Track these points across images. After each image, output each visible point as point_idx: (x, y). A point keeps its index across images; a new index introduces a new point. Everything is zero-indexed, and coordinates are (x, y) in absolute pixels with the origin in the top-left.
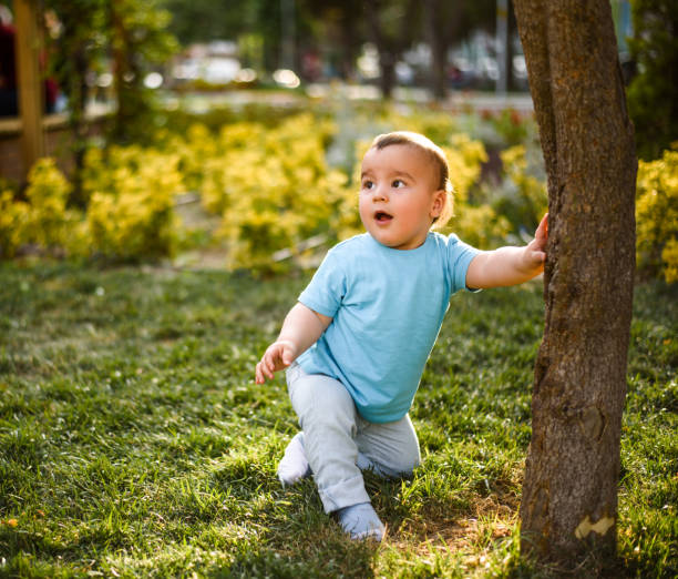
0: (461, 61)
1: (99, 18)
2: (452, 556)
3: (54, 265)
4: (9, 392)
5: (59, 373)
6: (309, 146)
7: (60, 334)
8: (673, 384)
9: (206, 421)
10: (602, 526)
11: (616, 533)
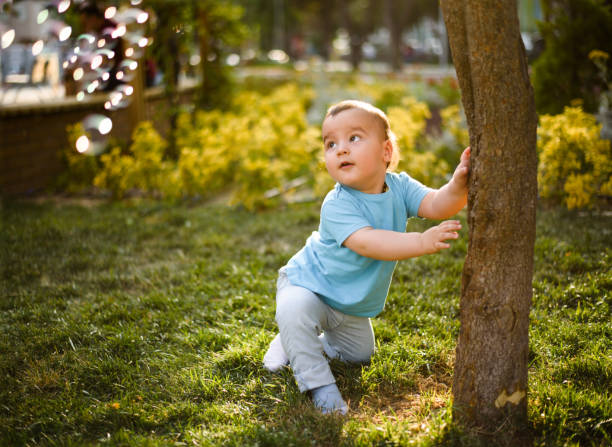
0: (412, 41)
1: (187, 13)
2: (400, 424)
3: (153, 204)
4: (115, 304)
5: (156, 288)
6: (293, 108)
7: (157, 257)
8: (572, 287)
9: (211, 323)
10: (515, 398)
11: (527, 403)
